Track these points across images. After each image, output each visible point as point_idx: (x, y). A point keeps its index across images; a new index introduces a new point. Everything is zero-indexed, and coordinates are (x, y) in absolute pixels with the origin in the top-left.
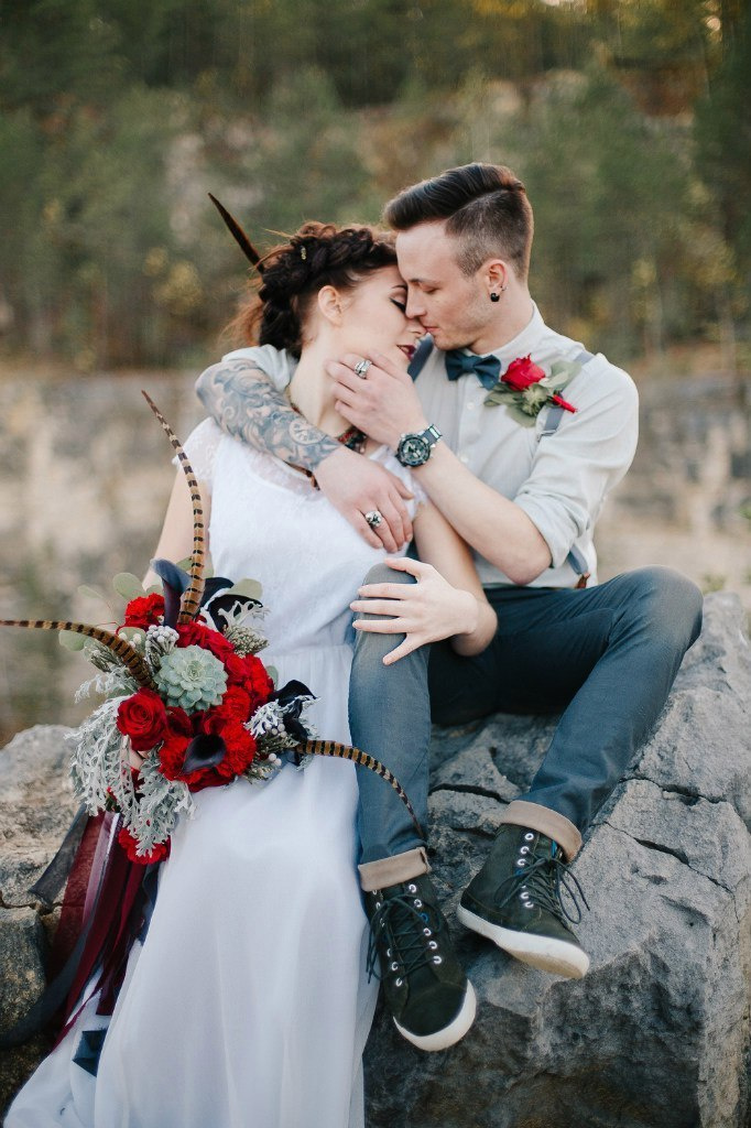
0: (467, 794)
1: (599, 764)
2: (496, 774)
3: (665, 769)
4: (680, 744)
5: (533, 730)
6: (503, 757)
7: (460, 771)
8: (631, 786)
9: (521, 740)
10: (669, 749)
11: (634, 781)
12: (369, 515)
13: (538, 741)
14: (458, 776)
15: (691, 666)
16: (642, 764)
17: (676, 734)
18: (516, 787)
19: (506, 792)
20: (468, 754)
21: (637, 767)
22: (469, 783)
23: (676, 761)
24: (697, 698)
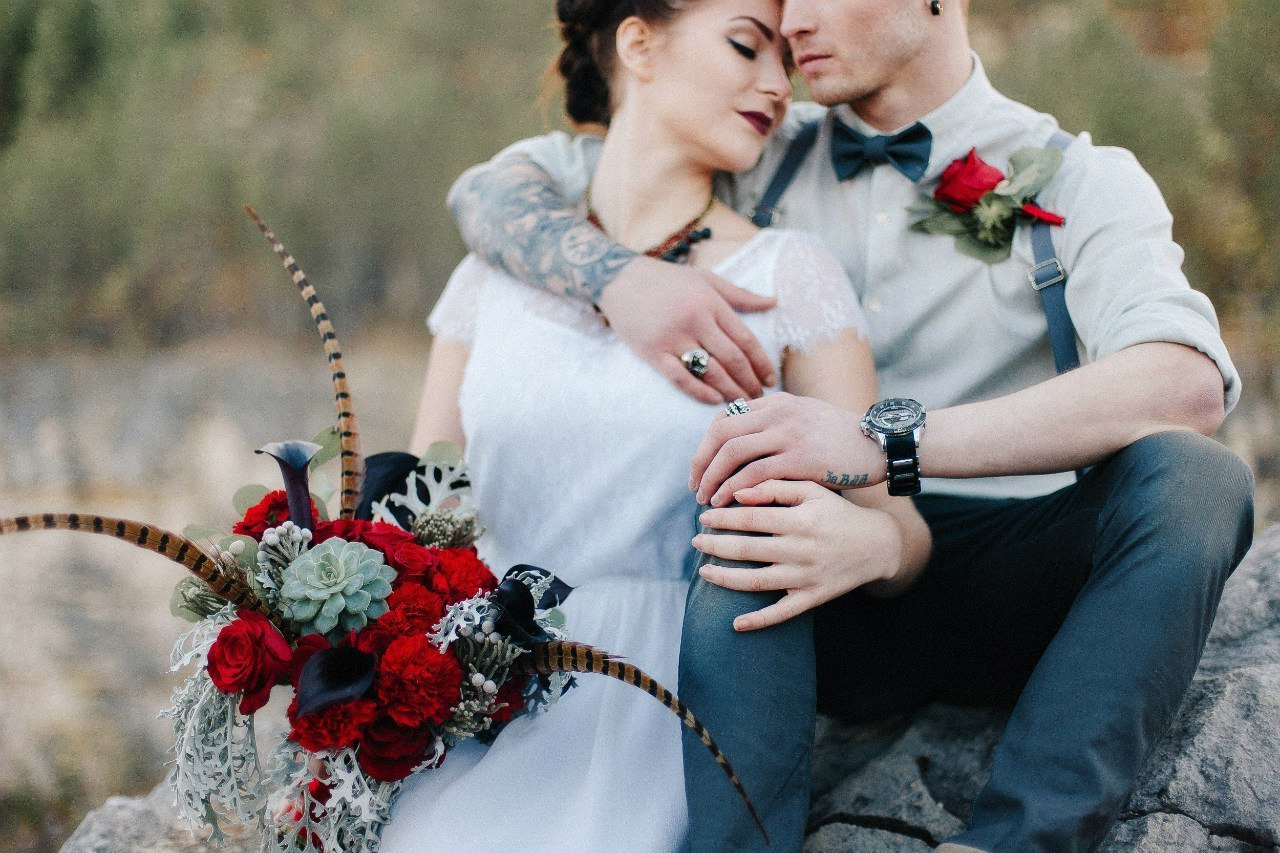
0: (878, 831)
1: (1087, 774)
2: (927, 800)
3: (1214, 796)
4: (1238, 755)
5: (989, 731)
6: (939, 772)
7: (868, 793)
8: (1155, 824)
9: (968, 745)
10: (1218, 762)
11: (1160, 815)
12: (687, 358)
13: (995, 748)
14: (863, 801)
15: (1251, 633)
16: (1173, 786)
17: (1230, 736)
18: (959, 822)
19: (941, 829)
20: (883, 765)
21: (1163, 791)
22: (882, 813)
23: (1232, 783)
24: (1264, 680)
